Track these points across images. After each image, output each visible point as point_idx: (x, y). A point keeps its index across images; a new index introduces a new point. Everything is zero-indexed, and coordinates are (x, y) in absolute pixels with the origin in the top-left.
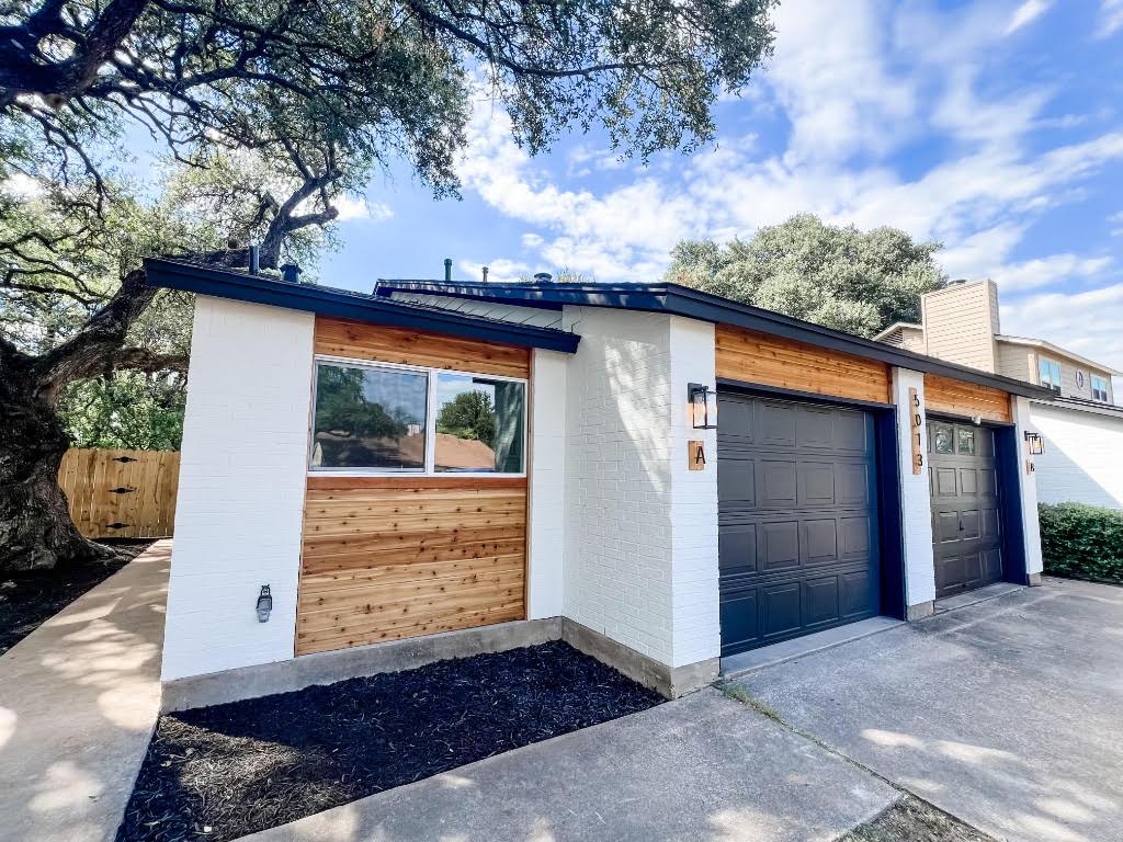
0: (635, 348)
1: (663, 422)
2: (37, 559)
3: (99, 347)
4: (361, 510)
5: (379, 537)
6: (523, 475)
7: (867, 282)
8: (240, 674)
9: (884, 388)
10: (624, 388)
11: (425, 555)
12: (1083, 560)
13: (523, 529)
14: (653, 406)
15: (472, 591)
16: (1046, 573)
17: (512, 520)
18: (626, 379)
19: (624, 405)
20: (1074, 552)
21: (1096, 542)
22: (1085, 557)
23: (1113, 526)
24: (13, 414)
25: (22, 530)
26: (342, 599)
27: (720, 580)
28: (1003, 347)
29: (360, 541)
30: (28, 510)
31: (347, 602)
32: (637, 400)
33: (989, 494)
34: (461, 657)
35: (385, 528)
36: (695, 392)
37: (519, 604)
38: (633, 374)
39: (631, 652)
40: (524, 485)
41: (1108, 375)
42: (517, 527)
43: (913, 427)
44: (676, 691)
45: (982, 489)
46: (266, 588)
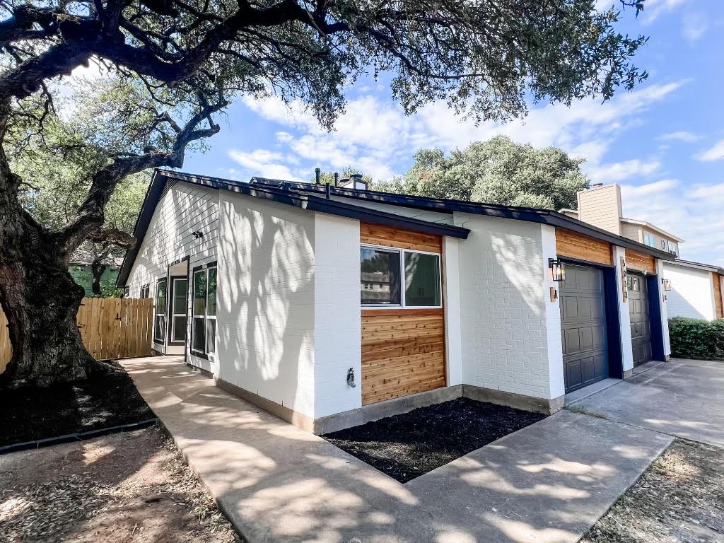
0: (516, 239)
1: (540, 278)
2: (77, 373)
3: (92, 226)
4: (379, 328)
5: (387, 343)
6: (441, 307)
7: (543, 182)
8: (343, 415)
9: (609, 257)
10: (507, 260)
11: (404, 352)
12: (687, 347)
13: (443, 336)
14: (531, 269)
15: (424, 371)
16: (672, 356)
17: (438, 332)
18: (510, 255)
19: (508, 269)
20: (682, 343)
21: (694, 338)
22: (688, 345)
23: (702, 328)
24: (55, 274)
25: (65, 354)
26: (374, 376)
27: (563, 356)
28: (624, 226)
29: (380, 345)
30: (67, 339)
31: (376, 378)
32: (518, 266)
33: (646, 313)
34: (424, 406)
35: (388, 337)
36: (551, 262)
37: (443, 378)
38: (515, 252)
39: (519, 396)
40: (442, 313)
41: (676, 242)
42: (439, 336)
43: (622, 278)
44: (552, 411)
45: (643, 311)
46: (351, 370)
